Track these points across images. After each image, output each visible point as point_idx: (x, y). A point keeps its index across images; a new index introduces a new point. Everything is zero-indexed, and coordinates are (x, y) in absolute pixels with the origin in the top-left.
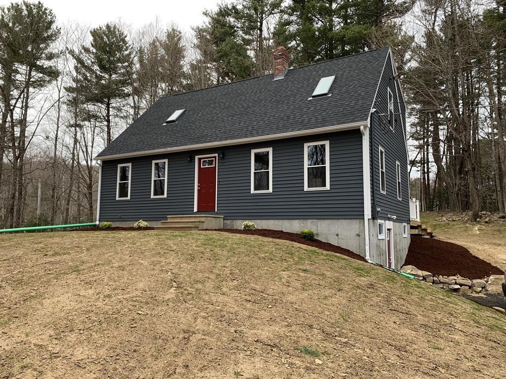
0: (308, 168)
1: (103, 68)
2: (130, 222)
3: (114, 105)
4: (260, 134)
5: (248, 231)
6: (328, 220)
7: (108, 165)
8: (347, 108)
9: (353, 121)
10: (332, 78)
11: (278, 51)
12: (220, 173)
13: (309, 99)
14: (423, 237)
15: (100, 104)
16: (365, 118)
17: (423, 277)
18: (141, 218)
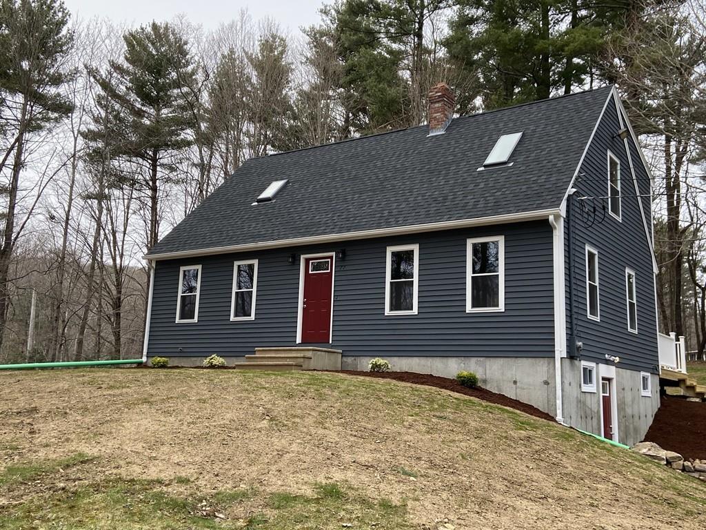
0: (472, 277)
1: (147, 99)
2: (195, 359)
3: (165, 161)
4: (400, 222)
5: (377, 372)
6: (502, 359)
7: (165, 269)
8: (533, 186)
9: (539, 207)
10: (517, 136)
11: (436, 90)
12: (338, 284)
13: (479, 169)
14: (688, 400)
15: (141, 161)
16: (556, 203)
17: (667, 460)
18: (214, 352)
